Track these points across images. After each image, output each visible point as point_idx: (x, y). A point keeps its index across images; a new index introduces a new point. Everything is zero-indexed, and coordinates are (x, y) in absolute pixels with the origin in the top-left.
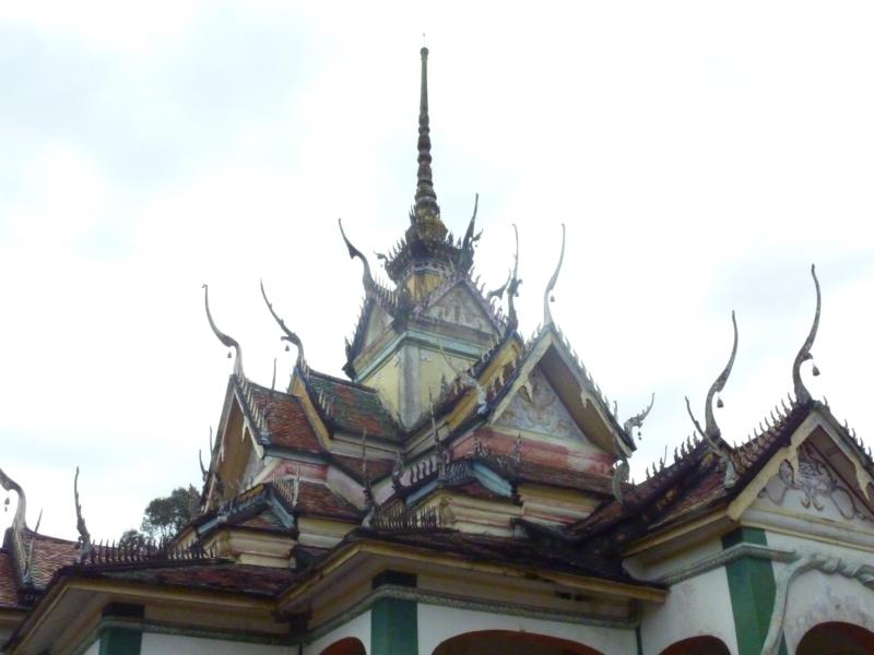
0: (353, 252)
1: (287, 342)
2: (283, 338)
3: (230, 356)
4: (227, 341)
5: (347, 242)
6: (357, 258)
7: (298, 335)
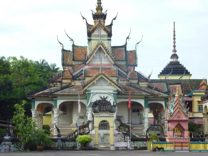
0: (84, 18)
1: (71, 41)
2: (70, 40)
3: (61, 46)
4: (61, 43)
5: (82, 17)
6: (84, 19)
7: (73, 39)
